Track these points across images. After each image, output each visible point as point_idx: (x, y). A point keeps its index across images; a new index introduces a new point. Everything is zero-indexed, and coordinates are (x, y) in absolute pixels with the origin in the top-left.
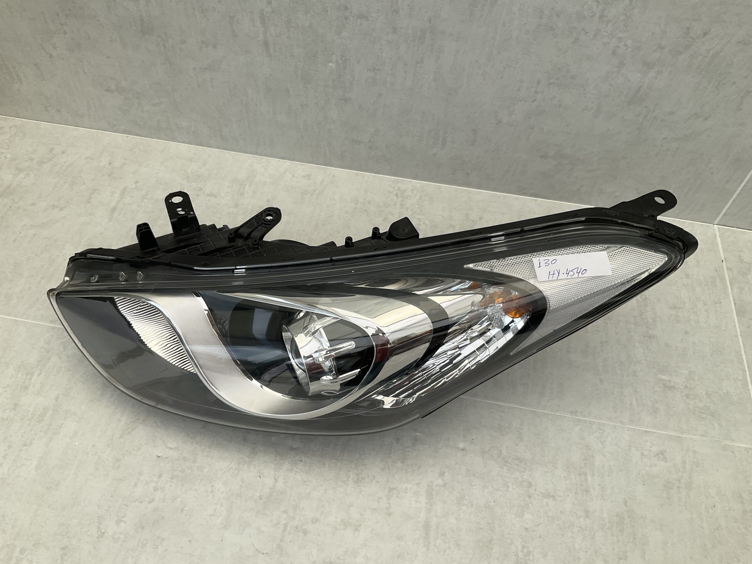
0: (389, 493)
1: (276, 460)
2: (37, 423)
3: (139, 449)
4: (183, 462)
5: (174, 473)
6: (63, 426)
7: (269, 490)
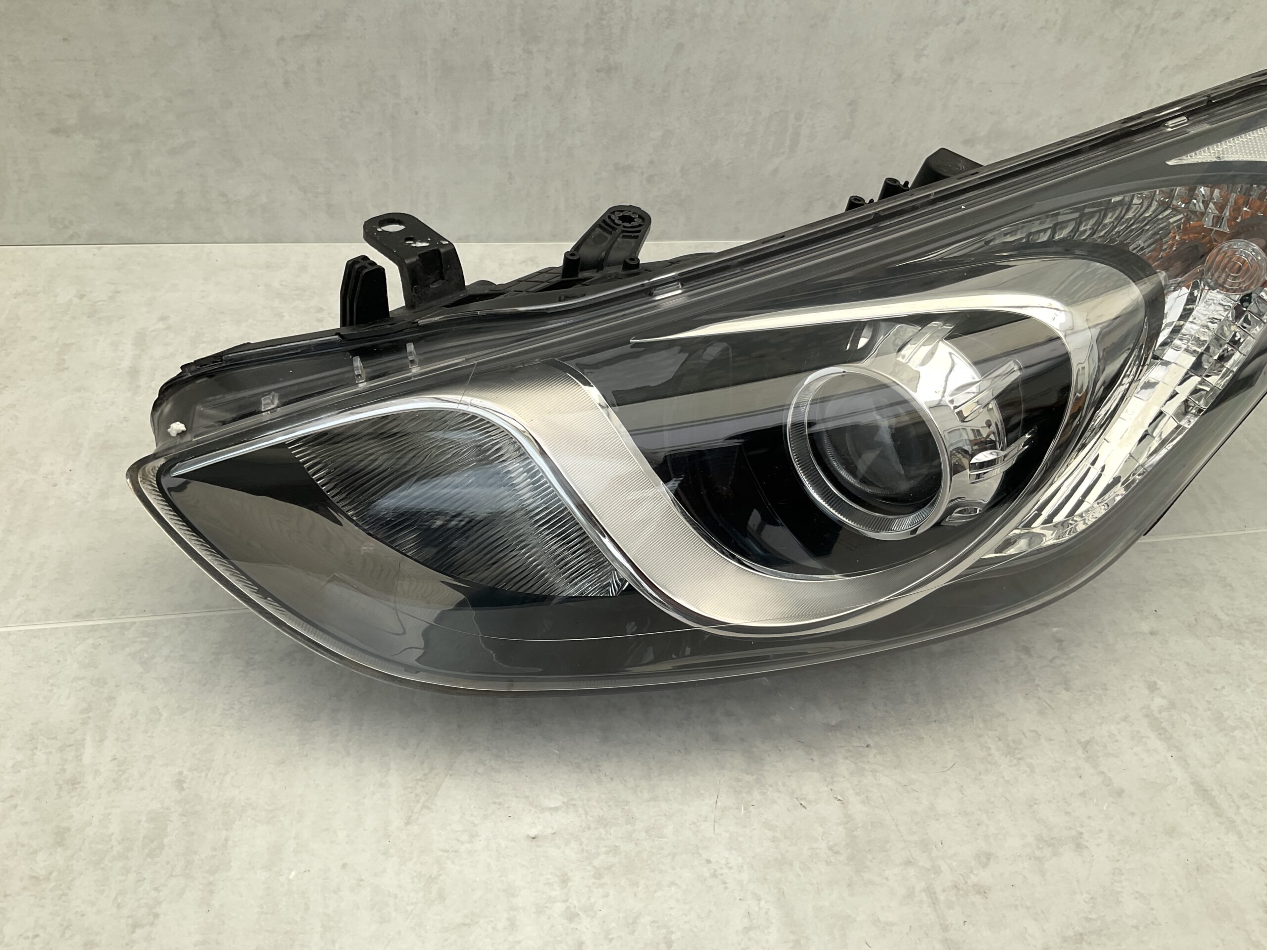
0: (1087, 752)
1: (812, 760)
2: (149, 860)
3: (473, 836)
4: (603, 831)
5: (596, 863)
6: (230, 843)
7: (841, 828)
